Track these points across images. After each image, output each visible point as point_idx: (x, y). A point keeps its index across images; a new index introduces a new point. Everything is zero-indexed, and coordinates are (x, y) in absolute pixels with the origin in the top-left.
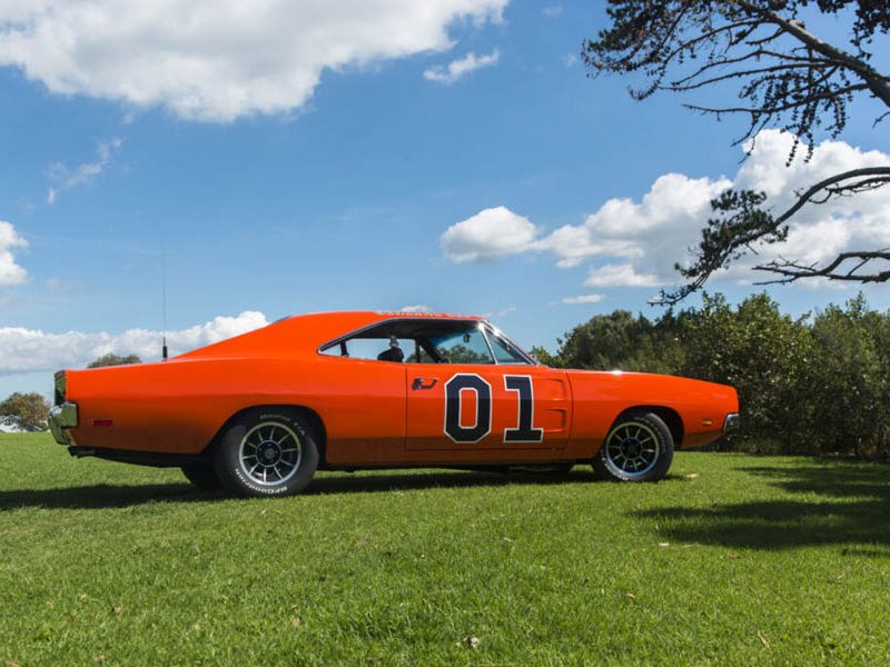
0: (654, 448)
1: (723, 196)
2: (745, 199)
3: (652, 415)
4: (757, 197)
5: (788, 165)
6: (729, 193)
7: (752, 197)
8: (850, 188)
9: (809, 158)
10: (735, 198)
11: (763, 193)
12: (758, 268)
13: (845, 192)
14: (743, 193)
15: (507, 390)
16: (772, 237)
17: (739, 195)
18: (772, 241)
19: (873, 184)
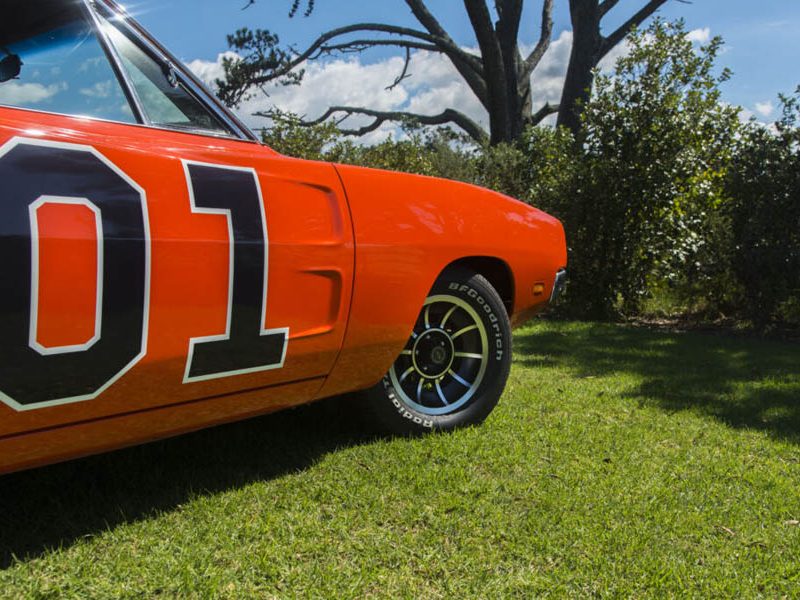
0: (479, 351)
1: (238, 33)
2: (260, 39)
3: (480, 277)
4: (271, 39)
5: (291, 16)
6: (244, 31)
7: (268, 38)
8: (339, 47)
9: (310, 12)
10: (250, 37)
11: (276, 36)
12: (259, 114)
13: (333, 52)
14: (258, 32)
15: (194, 210)
16: (288, 80)
17: (254, 33)
18: (287, 83)
19: (360, 46)
